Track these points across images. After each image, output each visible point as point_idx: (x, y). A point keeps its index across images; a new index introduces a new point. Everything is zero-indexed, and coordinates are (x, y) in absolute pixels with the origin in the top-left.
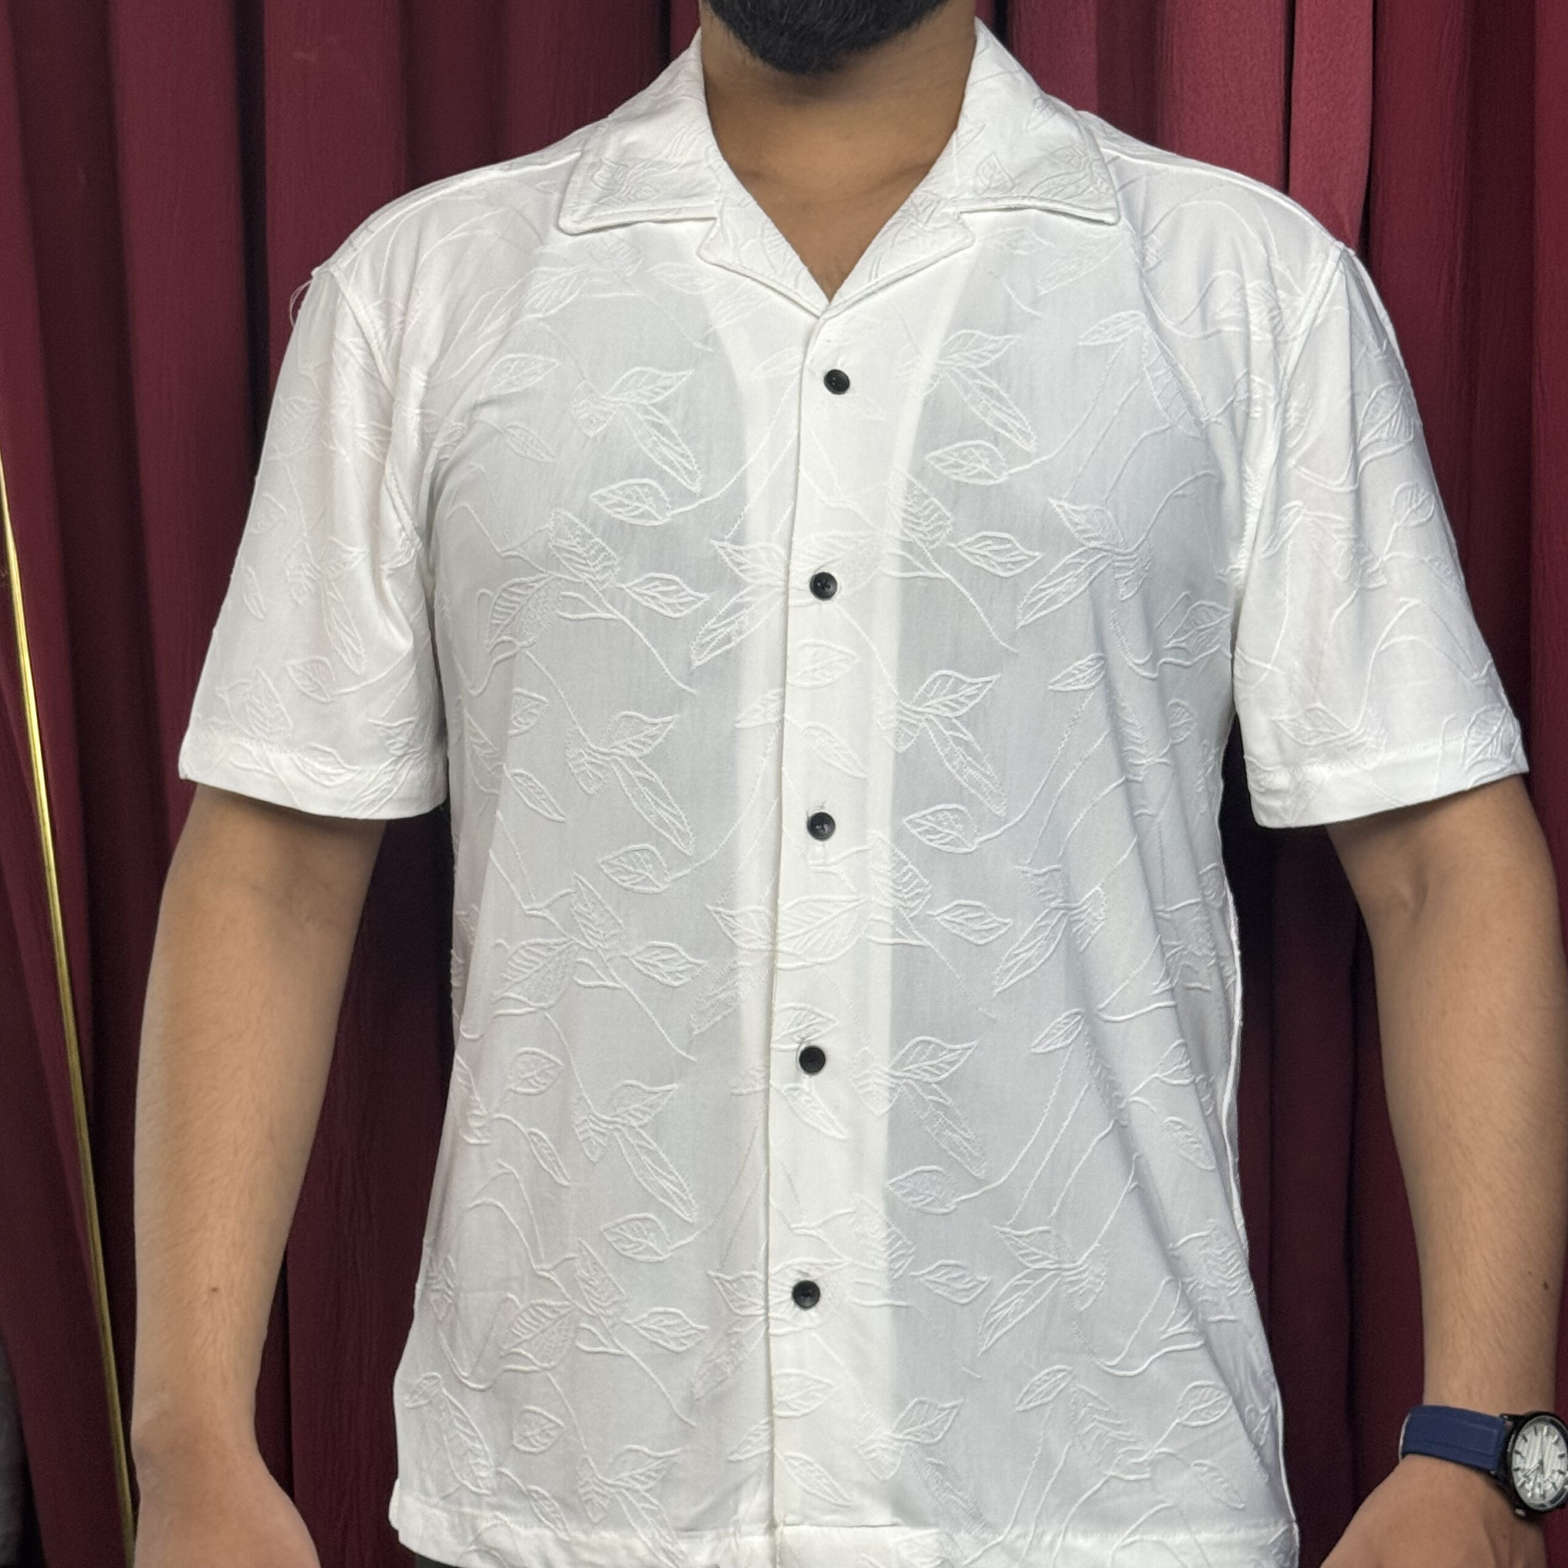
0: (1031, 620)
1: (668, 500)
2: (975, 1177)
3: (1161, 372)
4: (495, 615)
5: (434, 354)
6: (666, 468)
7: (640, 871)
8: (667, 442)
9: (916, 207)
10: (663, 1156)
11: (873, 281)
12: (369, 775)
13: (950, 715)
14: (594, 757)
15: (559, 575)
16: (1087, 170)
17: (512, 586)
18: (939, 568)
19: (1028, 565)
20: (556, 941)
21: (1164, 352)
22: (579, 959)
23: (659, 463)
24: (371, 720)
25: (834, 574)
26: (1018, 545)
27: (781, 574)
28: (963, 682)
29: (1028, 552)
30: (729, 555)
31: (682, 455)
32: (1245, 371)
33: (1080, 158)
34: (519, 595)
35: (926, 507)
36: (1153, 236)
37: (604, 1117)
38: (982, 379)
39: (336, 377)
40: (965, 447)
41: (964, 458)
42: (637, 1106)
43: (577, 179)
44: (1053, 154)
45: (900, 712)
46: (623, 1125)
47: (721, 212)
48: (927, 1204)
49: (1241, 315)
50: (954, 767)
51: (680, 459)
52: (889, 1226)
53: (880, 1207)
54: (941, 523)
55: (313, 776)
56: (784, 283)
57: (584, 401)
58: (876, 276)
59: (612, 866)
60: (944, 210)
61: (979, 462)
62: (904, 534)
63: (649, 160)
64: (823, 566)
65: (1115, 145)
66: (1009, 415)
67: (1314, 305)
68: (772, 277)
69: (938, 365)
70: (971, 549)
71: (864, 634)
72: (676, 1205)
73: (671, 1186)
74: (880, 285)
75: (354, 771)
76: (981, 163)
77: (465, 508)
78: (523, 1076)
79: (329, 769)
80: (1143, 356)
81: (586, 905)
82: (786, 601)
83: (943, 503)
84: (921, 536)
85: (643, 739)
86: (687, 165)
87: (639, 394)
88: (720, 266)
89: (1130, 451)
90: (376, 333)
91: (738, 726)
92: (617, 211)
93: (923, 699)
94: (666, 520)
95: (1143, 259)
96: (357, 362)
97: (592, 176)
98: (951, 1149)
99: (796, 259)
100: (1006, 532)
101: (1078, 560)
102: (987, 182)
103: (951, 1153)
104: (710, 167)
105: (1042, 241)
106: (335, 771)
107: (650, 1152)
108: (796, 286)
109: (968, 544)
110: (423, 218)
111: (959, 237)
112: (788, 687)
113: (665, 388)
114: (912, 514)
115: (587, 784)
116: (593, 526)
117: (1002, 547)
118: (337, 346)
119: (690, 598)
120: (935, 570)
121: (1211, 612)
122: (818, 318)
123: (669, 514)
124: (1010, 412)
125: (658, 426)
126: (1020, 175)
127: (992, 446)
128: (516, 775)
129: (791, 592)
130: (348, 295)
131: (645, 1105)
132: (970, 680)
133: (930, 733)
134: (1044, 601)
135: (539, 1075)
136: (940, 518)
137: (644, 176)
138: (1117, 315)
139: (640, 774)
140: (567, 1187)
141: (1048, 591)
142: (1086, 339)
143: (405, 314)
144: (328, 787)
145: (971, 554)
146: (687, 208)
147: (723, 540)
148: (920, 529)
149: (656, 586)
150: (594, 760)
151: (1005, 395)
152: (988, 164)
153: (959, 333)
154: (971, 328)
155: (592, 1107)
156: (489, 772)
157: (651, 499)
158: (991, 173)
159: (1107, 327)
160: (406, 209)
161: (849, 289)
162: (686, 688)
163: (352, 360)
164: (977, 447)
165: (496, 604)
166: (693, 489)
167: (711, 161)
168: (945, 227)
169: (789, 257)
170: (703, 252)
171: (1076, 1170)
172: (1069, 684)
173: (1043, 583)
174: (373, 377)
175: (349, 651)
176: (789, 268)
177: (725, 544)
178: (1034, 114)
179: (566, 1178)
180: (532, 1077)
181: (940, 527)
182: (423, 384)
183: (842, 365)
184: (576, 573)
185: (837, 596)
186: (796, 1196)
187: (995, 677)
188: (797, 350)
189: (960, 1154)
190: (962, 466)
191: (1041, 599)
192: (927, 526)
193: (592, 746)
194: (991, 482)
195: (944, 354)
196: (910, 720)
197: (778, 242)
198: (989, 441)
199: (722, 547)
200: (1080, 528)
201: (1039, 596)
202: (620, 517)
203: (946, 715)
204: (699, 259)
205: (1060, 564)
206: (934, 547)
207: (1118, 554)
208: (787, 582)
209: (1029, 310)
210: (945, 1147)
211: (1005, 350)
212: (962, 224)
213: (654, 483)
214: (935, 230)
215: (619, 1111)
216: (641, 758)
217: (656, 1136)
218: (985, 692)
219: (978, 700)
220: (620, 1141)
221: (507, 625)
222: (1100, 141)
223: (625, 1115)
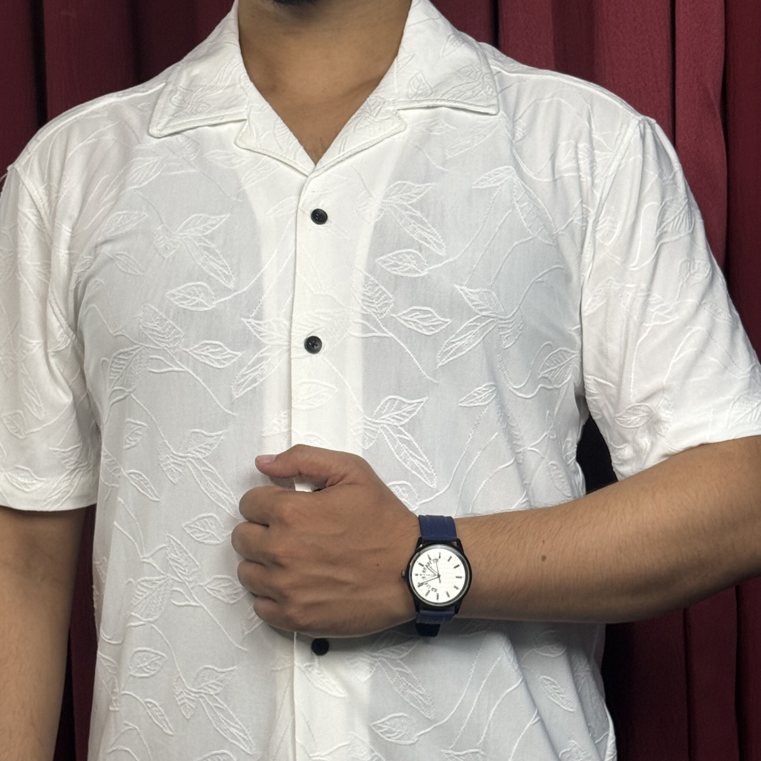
0: (446, 362)
1: (213, 294)
2: (428, 719)
3: (525, 204)
4: (112, 374)
5: (76, 215)
6: (212, 274)
7: (208, 530)
8: (213, 258)
9: (370, 106)
10: (231, 712)
11: (342, 154)
12: (53, 484)
13: (396, 424)
14: (176, 459)
15: (147, 345)
16: (481, 80)
17: (119, 354)
18: (386, 330)
19: (443, 327)
20: (157, 578)
21: (527, 191)
22: (174, 589)
23: (208, 271)
24: (51, 448)
25: (320, 337)
26: (436, 315)
27: (286, 338)
28: (404, 403)
29: (442, 319)
30: (253, 327)
31: (222, 266)
32: (580, 200)
33: (477, 72)
34: (124, 360)
35: (377, 292)
36: (521, 120)
37: (194, 690)
38: (411, 211)
39: (20, 233)
40: (400, 254)
41: (401, 260)
42: (213, 681)
43: (161, 102)
44: (458, 71)
45: (366, 424)
46: (205, 694)
47: (248, 116)
48: (399, 739)
49: (575, 165)
50: (401, 458)
51: (221, 268)
52: (372, 752)
53: (367, 739)
54: (386, 302)
55: (17, 486)
56: (287, 157)
57: (162, 237)
58: (344, 150)
59: (191, 528)
60: (388, 108)
61: (410, 262)
62: (363, 309)
63: (206, 85)
64: (312, 332)
65: (499, 64)
66: (428, 233)
67: (619, 157)
68: (280, 154)
69: (383, 203)
70: (405, 318)
71: (340, 375)
72: (241, 744)
73: (238, 732)
74: (346, 156)
75: (43, 481)
76: (412, 78)
77: (94, 307)
78: (139, 666)
79: (26, 481)
80: (514, 194)
81: (177, 554)
82: (290, 355)
83: (387, 289)
84: (375, 310)
85: (205, 447)
86: (228, 87)
87: (196, 230)
88: (248, 150)
89: (506, 254)
90: (44, 205)
91: (264, 435)
92: (185, 121)
93: (379, 414)
94: (213, 306)
95: (513, 135)
96: (33, 223)
97: (170, 99)
98: (412, 702)
99: (296, 141)
100: (427, 306)
101: (475, 323)
102: (416, 90)
103: (412, 704)
104: (242, 87)
105: (449, 126)
106: (30, 482)
107: (222, 710)
108: (295, 158)
109: (404, 314)
110: (69, 130)
111: (396, 125)
112: (293, 410)
113: (212, 226)
114: (368, 297)
115: (173, 477)
116: (167, 313)
117: (426, 316)
118: (20, 214)
119: (229, 356)
120: (384, 332)
121: (565, 354)
122: (307, 176)
123: (214, 303)
124: (428, 231)
125: (207, 249)
126: (437, 85)
127: (418, 253)
128: (131, 473)
129: (293, 350)
130: (26, 182)
131: (218, 681)
132: (409, 401)
133: (385, 436)
134: (454, 350)
135: (149, 665)
136: (385, 299)
137: (202, 97)
138: (497, 169)
139: (204, 468)
140: (172, 736)
141: (456, 344)
142: (478, 184)
143: (58, 192)
144: (26, 492)
145: (406, 321)
146: (227, 115)
147: (249, 318)
148: (373, 306)
149: (208, 349)
150: (176, 461)
151: (426, 221)
152: (417, 79)
153: (396, 183)
154: (404, 180)
155: (186, 684)
156: (111, 474)
157: (202, 294)
158: (418, 84)
159: (490, 177)
160: (59, 126)
161: (327, 159)
162: (230, 412)
163: (30, 223)
164: (408, 253)
165: (111, 367)
166: (229, 287)
167: (242, 84)
168: (388, 119)
169: (291, 141)
170: (238, 142)
171: (492, 712)
172: (471, 402)
173: (453, 338)
174: (43, 232)
175: (34, 405)
176: (290, 148)
177: (250, 320)
178: (447, 46)
179: (171, 730)
180: (145, 666)
181: (386, 304)
182: (70, 235)
183: (322, 206)
184: (158, 343)
185: (322, 351)
186: (313, 735)
187: (424, 399)
188: (294, 198)
189: (418, 705)
190: (399, 266)
191: (452, 349)
192: (377, 304)
193: (174, 452)
194: (417, 275)
195: (387, 196)
196: (371, 428)
197: (285, 132)
198: (416, 249)
199: (250, 322)
200: (475, 303)
201: (451, 347)
202: (183, 306)
203: (395, 424)
204: (235, 146)
205: (463, 326)
206: (383, 317)
207: (501, 319)
208: (290, 342)
209: (441, 168)
210: (407, 700)
211: (425, 192)
212: (399, 117)
213: (204, 284)
214: (381, 121)
215: (202, 685)
216: (204, 458)
217: (226, 700)
218: (419, 409)
219: (415, 414)
220: (204, 705)
221: (118, 380)
222: (490, 61)
223: (206, 688)
